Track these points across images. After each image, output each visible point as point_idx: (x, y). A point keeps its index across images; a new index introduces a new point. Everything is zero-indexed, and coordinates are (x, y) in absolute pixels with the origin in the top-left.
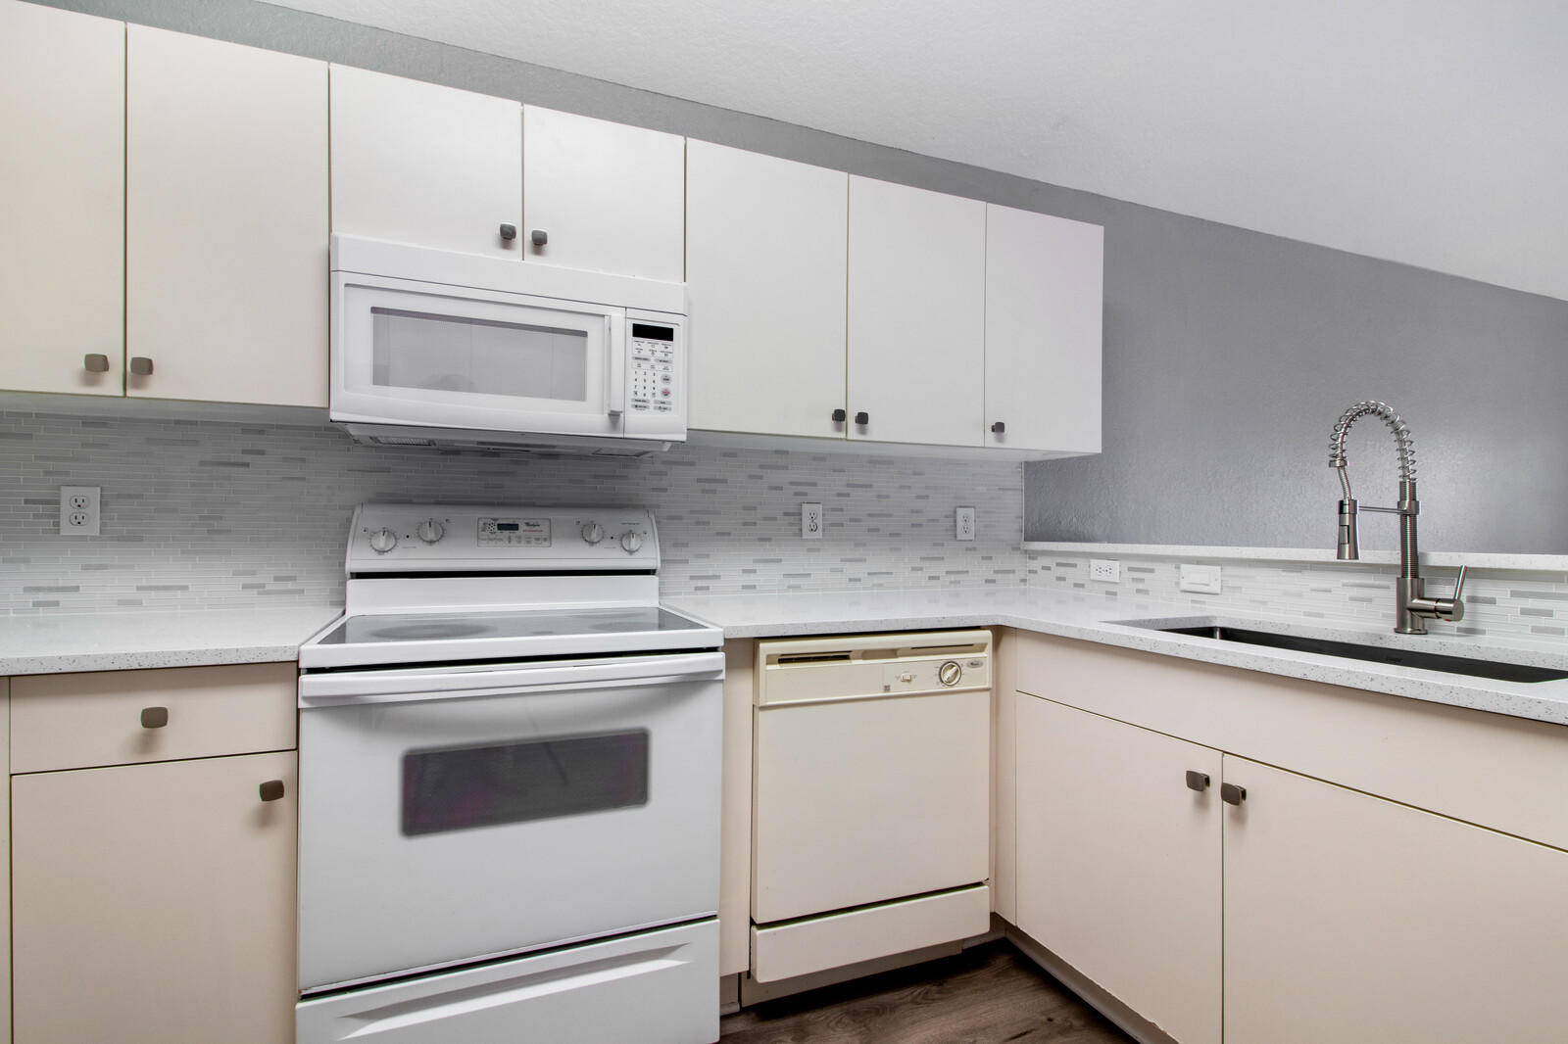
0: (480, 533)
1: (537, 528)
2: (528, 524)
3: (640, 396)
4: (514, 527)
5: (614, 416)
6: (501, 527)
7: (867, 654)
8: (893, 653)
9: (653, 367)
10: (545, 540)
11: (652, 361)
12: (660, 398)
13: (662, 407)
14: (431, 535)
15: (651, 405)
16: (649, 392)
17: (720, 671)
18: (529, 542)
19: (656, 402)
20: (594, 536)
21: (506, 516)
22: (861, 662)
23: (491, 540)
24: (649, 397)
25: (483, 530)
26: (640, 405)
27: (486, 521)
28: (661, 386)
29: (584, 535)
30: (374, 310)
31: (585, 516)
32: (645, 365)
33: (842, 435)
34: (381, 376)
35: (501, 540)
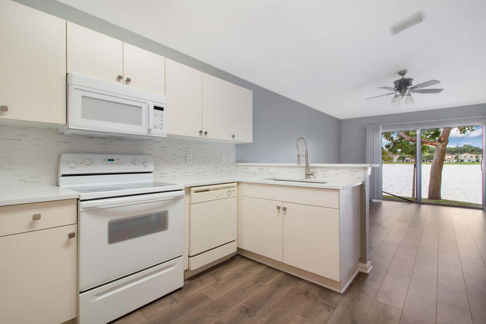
0: (103, 162)
1: (120, 160)
2: (117, 159)
3: (155, 125)
4: (113, 160)
5: (149, 130)
6: (109, 160)
7: (213, 190)
8: (218, 189)
9: (159, 117)
10: (122, 164)
11: (159, 116)
12: (160, 126)
13: (161, 128)
14: (89, 163)
15: (158, 127)
16: (158, 124)
17: (184, 195)
18: (117, 165)
19: (159, 127)
20: (137, 162)
21: (111, 157)
23: (106, 164)
24: (158, 125)
25: (104, 161)
26: (155, 127)
27: (104, 158)
28: (160, 123)
29: (133, 162)
30: (83, 97)
31: (133, 157)
32: (157, 117)
33: (200, 137)
35: (109, 164)
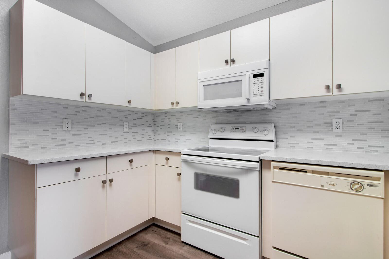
0: (232, 130)
1: (243, 129)
2: (241, 128)
3: (255, 93)
4: (238, 129)
5: (248, 100)
6: (236, 129)
7: (313, 172)
8: (327, 174)
9: (258, 85)
10: (245, 131)
11: (258, 83)
12: (260, 93)
13: (261, 95)
14: (221, 130)
15: (258, 95)
16: (257, 92)
17: (257, 168)
18: (241, 132)
19: (259, 94)
20: (255, 130)
21: (237, 126)
22: (311, 174)
23: (233, 131)
24: (257, 93)
25: (232, 129)
26: (255, 96)
27: (232, 127)
28: (260, 89)
29: (253, 130)
30: (204, 86)
31: (254, 125)
32: (256, 85)
33: (330, 94)
34: (205, 98)
35: (235, 132)
